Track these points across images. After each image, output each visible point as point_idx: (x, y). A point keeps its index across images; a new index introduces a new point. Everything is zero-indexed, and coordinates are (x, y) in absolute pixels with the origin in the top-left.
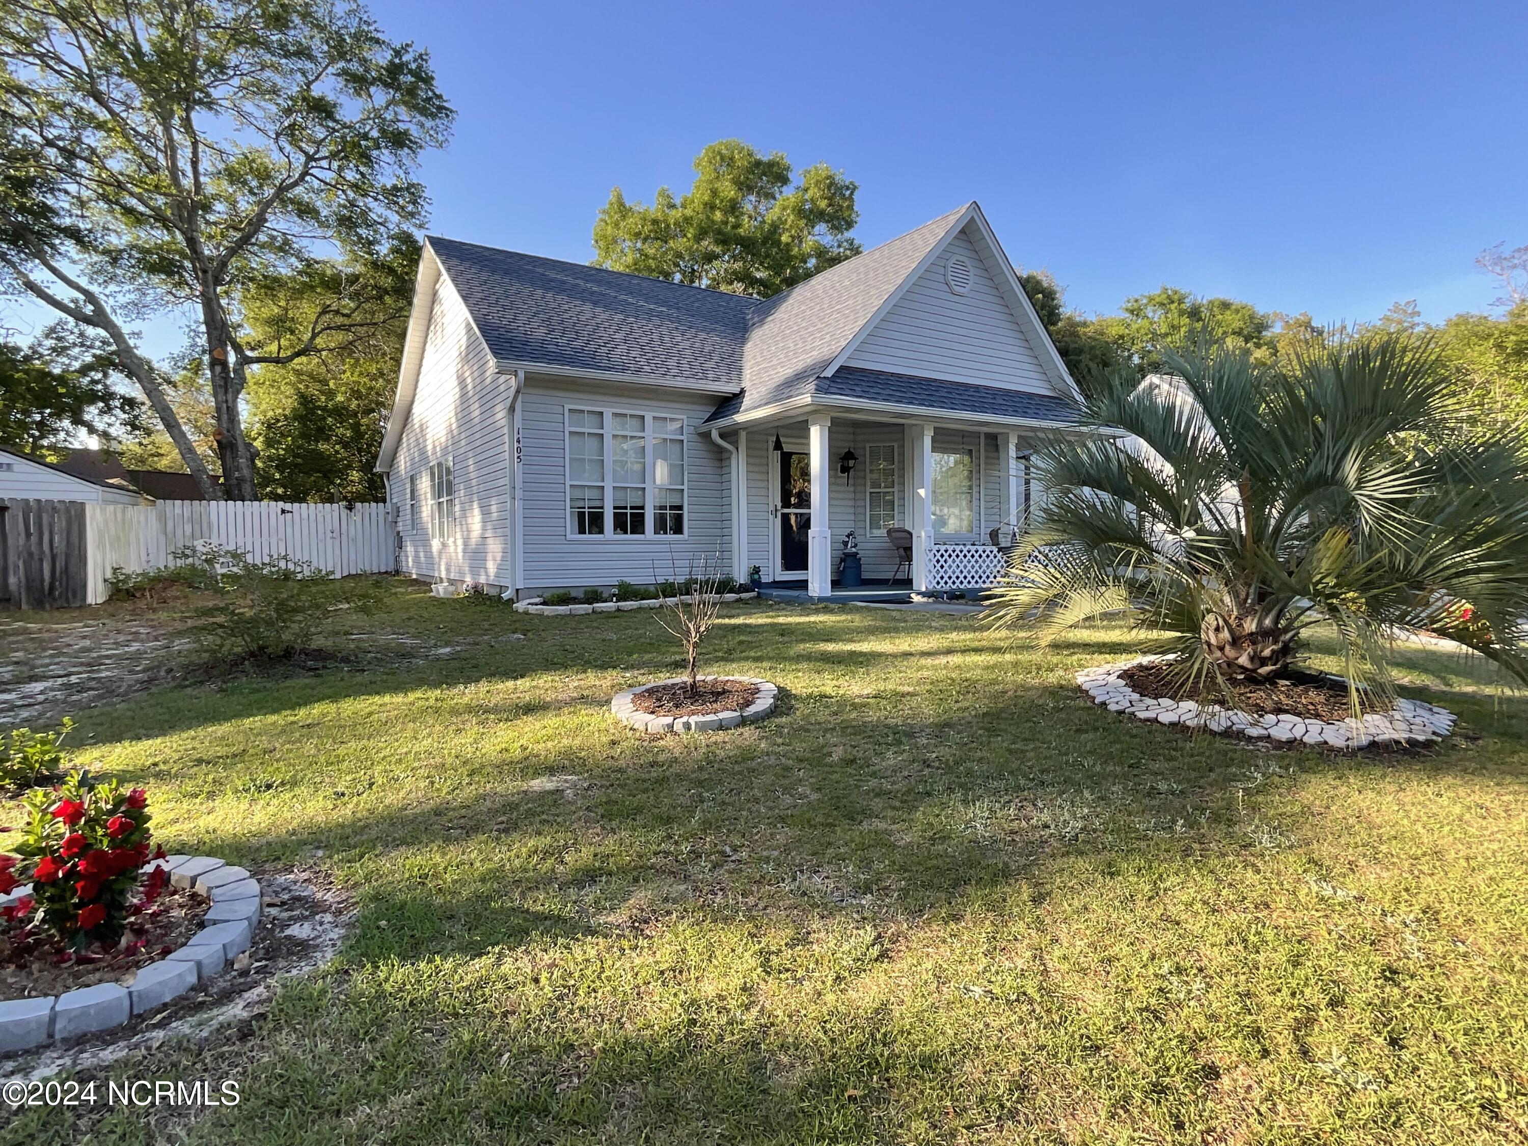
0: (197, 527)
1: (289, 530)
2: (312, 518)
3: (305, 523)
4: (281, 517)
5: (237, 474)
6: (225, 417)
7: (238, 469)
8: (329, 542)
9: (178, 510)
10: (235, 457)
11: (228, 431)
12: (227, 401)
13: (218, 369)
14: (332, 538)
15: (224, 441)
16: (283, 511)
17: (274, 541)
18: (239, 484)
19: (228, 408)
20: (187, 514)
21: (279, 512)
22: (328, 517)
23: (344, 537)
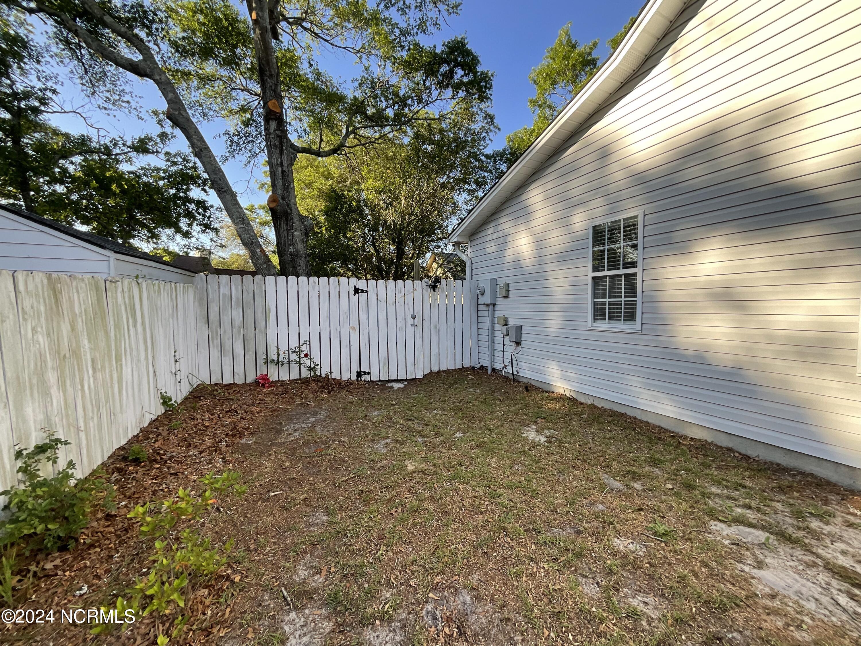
0: (249, 313)
1: (363, 317)
2: (391, 300)
3: (382, 305)
4: (354, 298)
5: (291, 249)
6: (280, 182)
7: (293, 243)
8: (410, 330)
9: (224, 290)
10: (290, 229)
11: (283, 199)
12: (282, 165)
13: (273, 125)
14: (413, 325)
15: (279, 209)
16: (356, 291)
17: (345, 331)
18: (293, 260)
19: (283, 172)
20: (236, 293)
21: (352, 292)
22: (409, 299)
23: (427, 324)
